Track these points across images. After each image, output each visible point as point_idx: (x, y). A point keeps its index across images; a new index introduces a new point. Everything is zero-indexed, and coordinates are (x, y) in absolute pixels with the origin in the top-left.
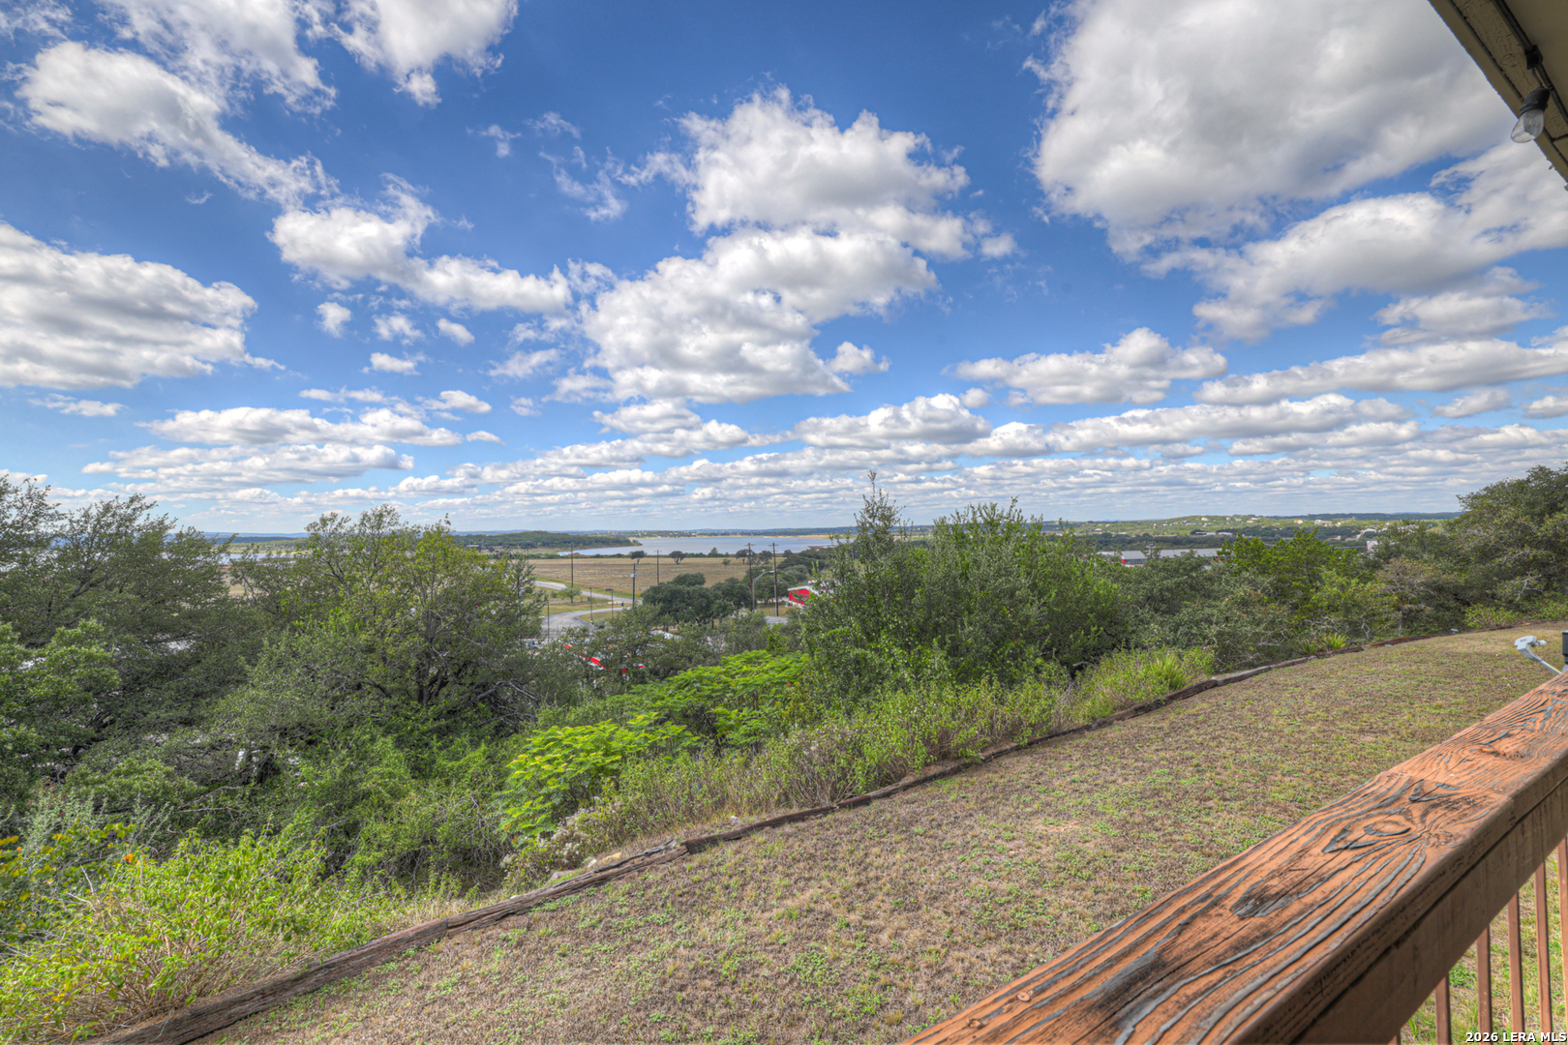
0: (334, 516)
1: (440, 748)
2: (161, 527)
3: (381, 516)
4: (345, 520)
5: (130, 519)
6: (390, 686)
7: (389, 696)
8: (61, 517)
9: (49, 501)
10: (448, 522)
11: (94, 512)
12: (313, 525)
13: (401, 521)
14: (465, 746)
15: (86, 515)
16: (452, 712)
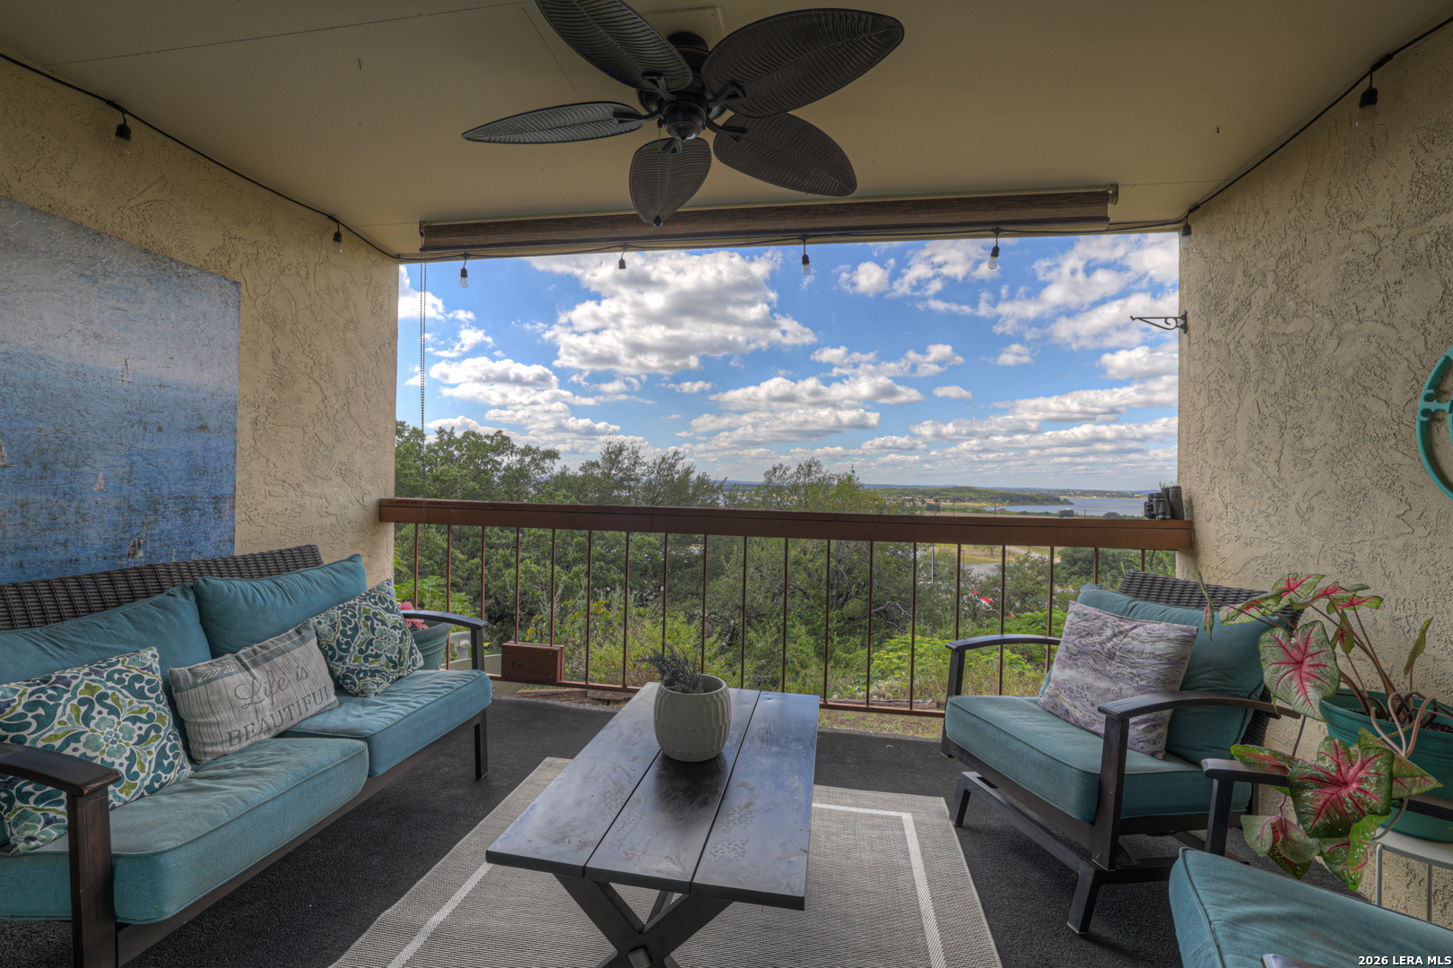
0: (781, 466)
1: (839, 643)
2: (688, 472)
3: (810, 466)
4: (787, 469)
5: (673, 466)
6: (811, 592)
7: (808, 598)
8: (644, 464)
9: (640, 455)
10: (853, 471)
11: (658, 461)
12: (768, 472)
13: (824, 470)
14: (857, 645)
15: (655, 463)
16: (851, 619)
